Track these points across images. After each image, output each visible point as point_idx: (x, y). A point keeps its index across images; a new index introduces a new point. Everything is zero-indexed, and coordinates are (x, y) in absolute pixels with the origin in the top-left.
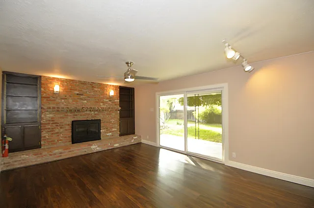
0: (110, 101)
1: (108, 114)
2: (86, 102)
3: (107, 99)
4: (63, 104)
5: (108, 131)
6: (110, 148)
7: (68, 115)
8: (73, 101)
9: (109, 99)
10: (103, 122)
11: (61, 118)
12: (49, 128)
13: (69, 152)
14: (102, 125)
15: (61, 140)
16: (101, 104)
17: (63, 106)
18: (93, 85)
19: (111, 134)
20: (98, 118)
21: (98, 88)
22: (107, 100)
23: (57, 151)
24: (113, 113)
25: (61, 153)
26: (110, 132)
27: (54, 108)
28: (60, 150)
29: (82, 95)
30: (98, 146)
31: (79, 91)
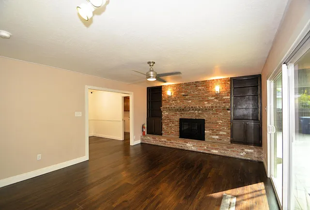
0: (216, 98)
1: (214, 114)
2: (190, 101)
3: (213, 96)
4: (174, 104)
5: (214, 132)
6: (207, 152)
7: (177, 114)
8: (181, 102)
9: (214, 96)
10: (208, 123)
11: (173, 115)
12: (166, 123)
13: (171, 143)
14: (206, 125)
15: (173, 133)
16: (206, 103)
17: (173, 106)
18: (197, 84)
19: (217, 137)
20: (202, 117)
21: (202, 86)
22: (213, 98)
23: (163, 139)
24: (220, 112)
25: (165, 142)
26: (217, 135)
27: (169, 108)
28: (165, 140)
29: (187, 95)
30: (194, 146)
31: (185, 92)
